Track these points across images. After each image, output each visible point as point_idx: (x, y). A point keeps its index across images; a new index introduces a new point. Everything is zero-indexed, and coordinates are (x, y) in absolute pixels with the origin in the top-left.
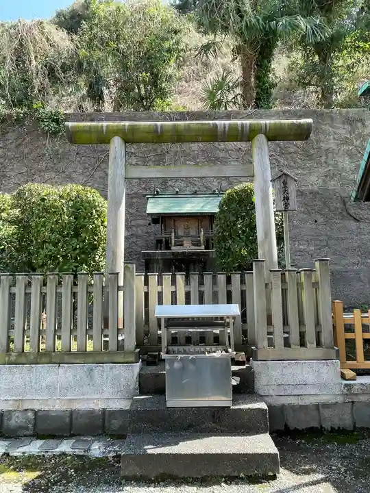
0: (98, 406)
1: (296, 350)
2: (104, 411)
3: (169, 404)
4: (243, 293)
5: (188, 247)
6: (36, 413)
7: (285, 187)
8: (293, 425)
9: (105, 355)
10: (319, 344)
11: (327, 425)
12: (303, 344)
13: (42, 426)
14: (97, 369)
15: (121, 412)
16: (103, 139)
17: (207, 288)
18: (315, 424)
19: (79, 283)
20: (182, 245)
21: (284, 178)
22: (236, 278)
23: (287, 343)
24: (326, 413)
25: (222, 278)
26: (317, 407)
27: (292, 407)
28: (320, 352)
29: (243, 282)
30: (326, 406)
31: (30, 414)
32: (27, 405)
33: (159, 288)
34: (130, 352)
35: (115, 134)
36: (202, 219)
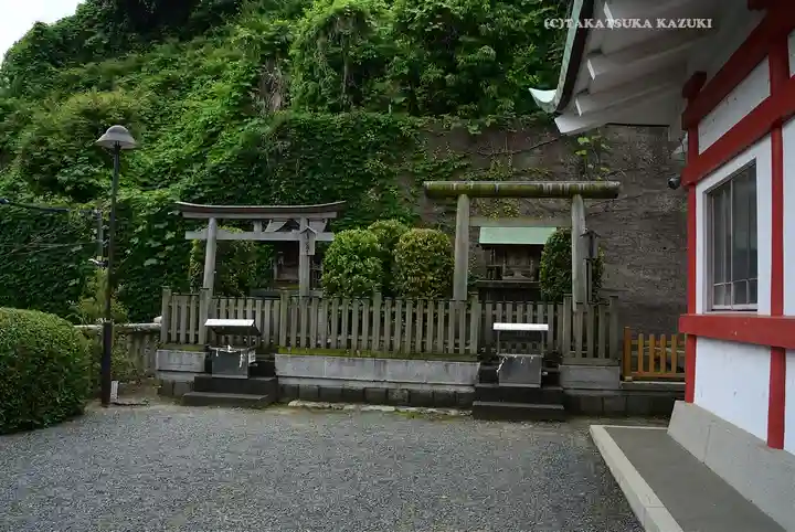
0: (452, 390)
1: (590, 360)
2: (455, 393)
3: (500, 385)
4: (555, 319)
5: (518, 277)
6: (410, 391)
7: (591, 242)
9: (456, 356)
10: (607, 356)
12: (596, 356)
14: (451, 366)
15: (467, 394)
16: (455, 195)
17: (530, 312)
19: (439, 306)
20: (512, 275)
21: (592, 234)
22: (551, 307)
23: (584, 355)
24: (607, 402)
25: (540, 307)
26: (602, 398)
27: (585, 398)
28: (608, 361)
29: (555, 309)
30: (608, 397)
31: (406, 392)
32: (404, 387)
33: (494, 312)
34: (474, 355)
35: (463, 192)
36: (533, 251)
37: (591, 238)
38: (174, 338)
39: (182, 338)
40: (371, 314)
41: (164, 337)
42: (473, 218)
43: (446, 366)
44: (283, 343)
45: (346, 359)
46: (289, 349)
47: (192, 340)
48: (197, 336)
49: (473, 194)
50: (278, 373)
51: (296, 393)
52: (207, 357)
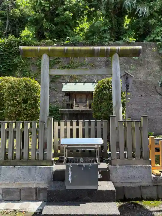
1: (130, 161)
2: (36, 188)
3: (67, 188)
5: (81, 108)
6: (3, 189)
7: (127, 80)
8: (128, 196)
9: (36, 161)
11: (144, 197)
12: (134, 157)
14: (33, 169)
20: (78, 106)
21: (126, 75)
24: (144, 191)
26: (140, 188)
27: (128, 187)
28: (142, 161)
30: (144, 187)
35: (44, 52)
36: (88, 94)
37: (127, 78)
42: (52, 70)
43: (29, 169)
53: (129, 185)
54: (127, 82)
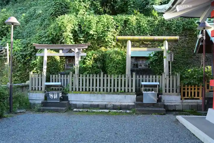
0: (127, 104)
1: (171, 93)
2: (128, 105)
3: (144, 102)
4: (159, 80)
8: (169, 109)
9: (128, 93)
10: (176, 92)
11: (177, 109)
12: (173, 92)
13: (114, 108)
14: (127, 96)
15: (132, 105)
16: (126, 41)
17: (151, 79)
18: (174, 109)
19: (122, 77)
20: (142, 66)
22: (158, 77)
23: (169, 92)
24: (177, 107)
25: (154, 76)
26: (175, 105)
27: (170, 105)
28: (176, 94)
30: (177, 105)
31: (112, 105)
32: (111, 103)
33: (139, 78)
34: (134, 93)
35: (129, 40)
37: (171, 54)
38: (34, 89)
39: (37, 89)
40: (100, 79)
41: (30, 88)
43: (125, 96)
44: (70, 89)
45: (92, 95)
46: (73, 91)
47: (40, 89)
48: (41, 88)
49: (132, 41)
50: (69, 100)
51: (76, 106)
52: (45, 95)
53: (170, 104)
54: (171, 56)
